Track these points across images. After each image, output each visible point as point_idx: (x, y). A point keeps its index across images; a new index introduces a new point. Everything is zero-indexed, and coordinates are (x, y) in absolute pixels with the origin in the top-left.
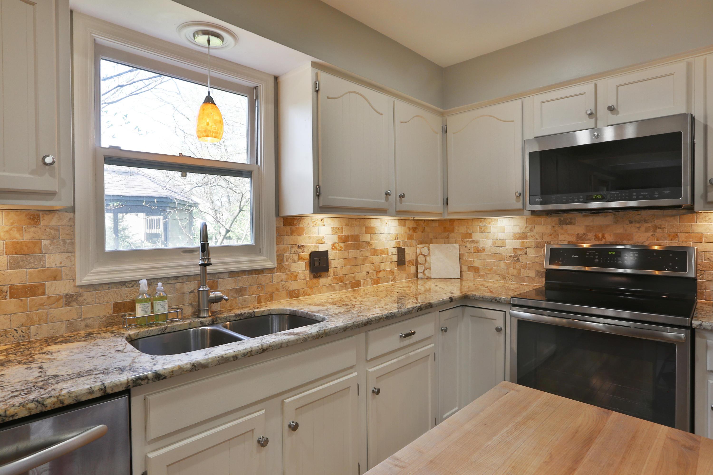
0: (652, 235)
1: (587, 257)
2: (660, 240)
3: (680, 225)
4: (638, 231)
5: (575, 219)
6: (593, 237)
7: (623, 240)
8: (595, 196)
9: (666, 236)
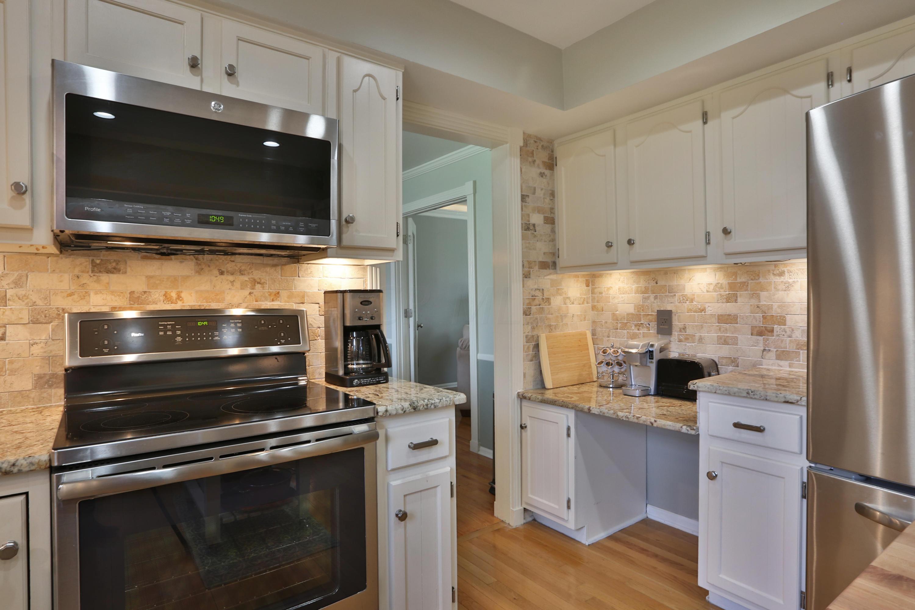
0: (250, 293)
1: (161, 333)
2: (260, 301)
3: (281, 279)
4: (232, 287)
5: (126, 263)
6: (162, 298)
7: (210, 302)
8: (213, 219)
9: (267, 295)
